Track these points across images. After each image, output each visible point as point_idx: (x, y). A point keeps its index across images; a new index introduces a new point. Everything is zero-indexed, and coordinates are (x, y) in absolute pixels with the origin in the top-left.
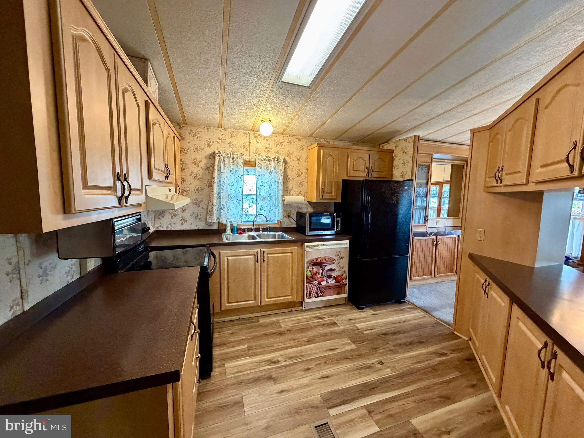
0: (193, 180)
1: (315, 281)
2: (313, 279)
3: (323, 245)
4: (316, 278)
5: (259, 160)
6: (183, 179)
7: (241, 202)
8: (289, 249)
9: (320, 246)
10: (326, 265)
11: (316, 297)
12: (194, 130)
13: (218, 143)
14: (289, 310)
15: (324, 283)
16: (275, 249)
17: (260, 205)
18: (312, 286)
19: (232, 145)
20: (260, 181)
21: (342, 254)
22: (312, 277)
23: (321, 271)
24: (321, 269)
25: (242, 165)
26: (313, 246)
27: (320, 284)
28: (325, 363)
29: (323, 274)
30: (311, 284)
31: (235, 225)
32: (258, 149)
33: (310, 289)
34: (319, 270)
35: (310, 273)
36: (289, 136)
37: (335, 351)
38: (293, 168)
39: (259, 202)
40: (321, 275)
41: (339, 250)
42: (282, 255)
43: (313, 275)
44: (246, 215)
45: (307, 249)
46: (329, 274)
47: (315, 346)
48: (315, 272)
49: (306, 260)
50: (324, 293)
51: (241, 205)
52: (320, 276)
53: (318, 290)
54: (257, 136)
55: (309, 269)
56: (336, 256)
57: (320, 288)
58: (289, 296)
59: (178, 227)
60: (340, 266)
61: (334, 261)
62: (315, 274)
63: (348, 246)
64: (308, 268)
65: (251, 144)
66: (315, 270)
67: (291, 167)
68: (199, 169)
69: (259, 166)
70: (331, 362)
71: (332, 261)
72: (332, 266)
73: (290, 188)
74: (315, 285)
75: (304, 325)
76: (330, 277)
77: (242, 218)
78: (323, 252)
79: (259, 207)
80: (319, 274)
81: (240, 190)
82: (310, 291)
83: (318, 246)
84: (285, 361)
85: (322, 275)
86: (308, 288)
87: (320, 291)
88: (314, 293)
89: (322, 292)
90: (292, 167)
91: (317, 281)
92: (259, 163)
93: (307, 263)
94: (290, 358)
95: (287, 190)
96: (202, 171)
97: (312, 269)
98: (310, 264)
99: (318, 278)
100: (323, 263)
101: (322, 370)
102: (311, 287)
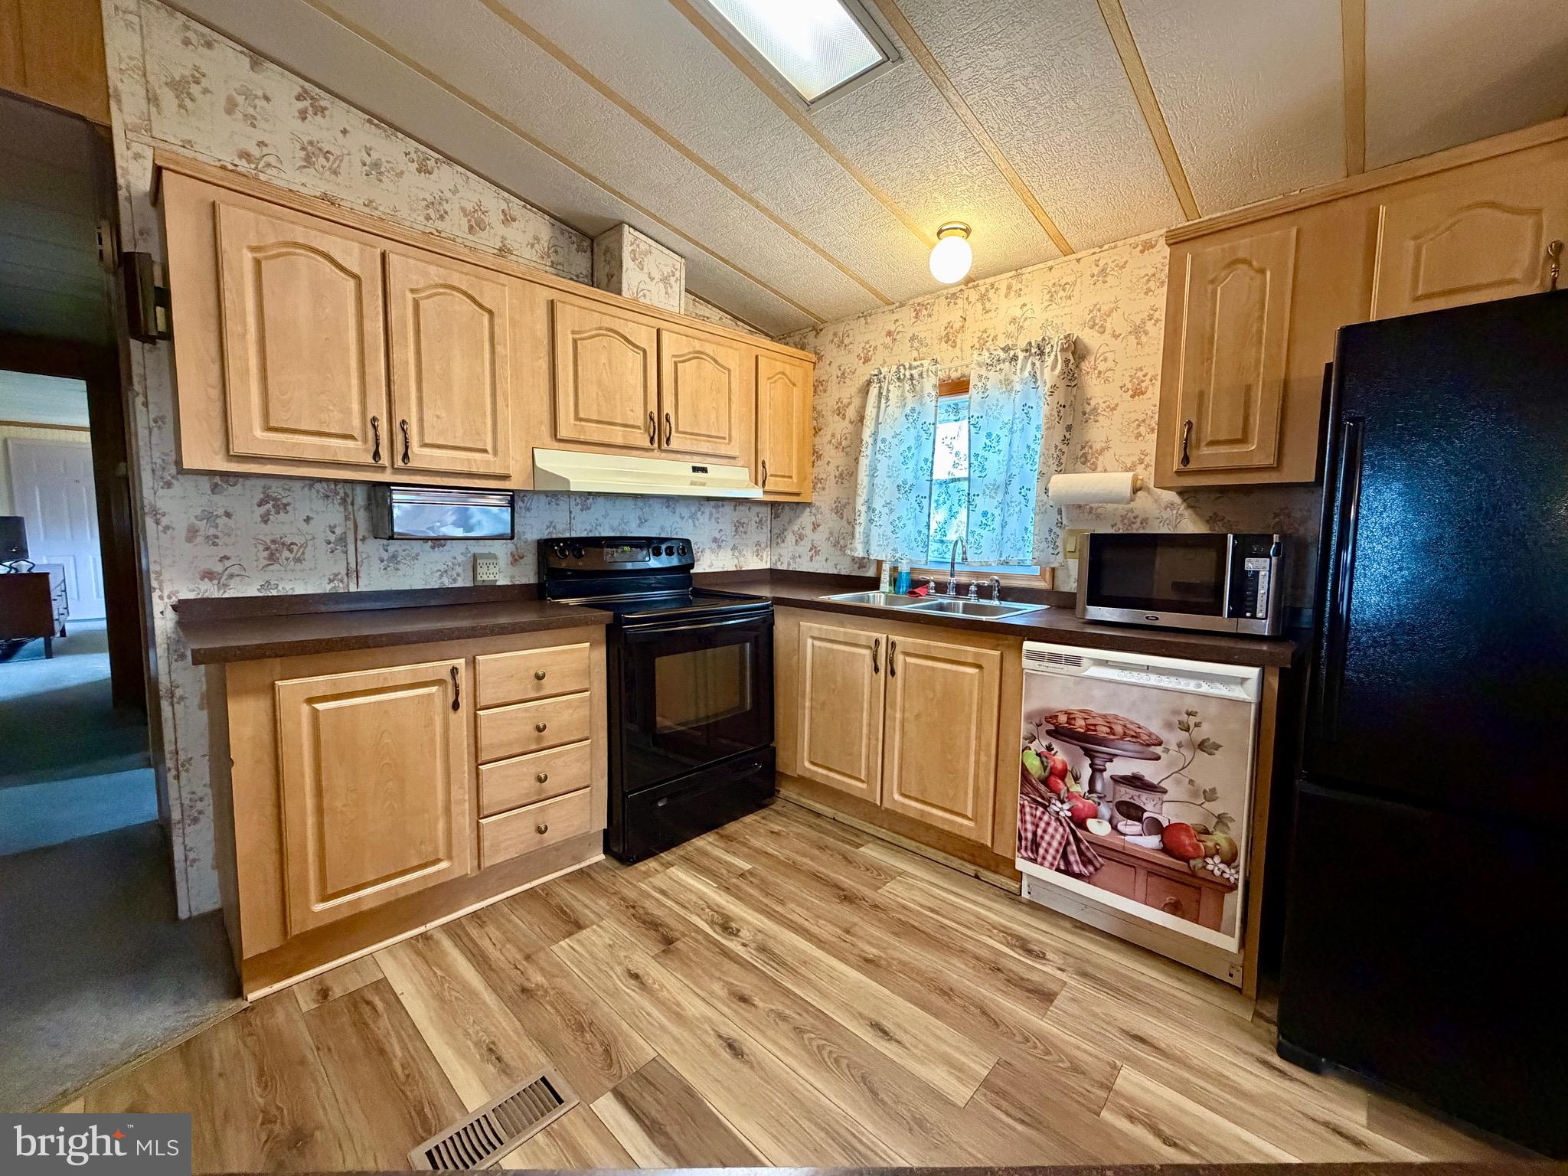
0: (833, 452)
1: (1058, 804)
2: (1052, 791)
3: (1107, 661)
4: (1063, 793)
5: (981, 367)
6: (817, 452)
7: (925, 502)
8: (970, 651)
9: (1085, 662)
10: (1116, 755)
11: (1058, 870)
12: (841, 328)
13: (886, 347)
14: (970, 869)
15: (1099, 828)
16: (926, 642)
17: (979, 510)
18: (1046, 818)
19: (916, 344)
20: (983, 433)
21: (1205, 726)
22: (1045, 781)
23: (1086, 773)
24: (1088, 761)
25: (934, 393)
26: (1054, 658)
27: (1079, 821)
28: (799, 1031)
29: (1099, 786)
30: (1041, 809)
31: (904, 568)
32: (988, 333)
33: (1037, 826)
34: (1077, 762)
35: (1037, 762)
36: (1097, 250)
37: (884, 1043)
38: (1113, 364)
39: (978, 501)
40: (1087, 788)
41: (1191, 704)
42: (948, 666)
43: (1052, 773)
44: (942, 542)
45: (1027, 663)
46: (1126, 798)
47: (861, 981)
48: (1059, 766)
49: (1027, 707)
50: (1096, 869)
51: (925, 511)
52: (1082, 788)
53: (1068, 843)
54: (987, 291)
55: (1034, 746)
56: (1169, 725)
57: (1078, 840)
58: (965, 816)
59: (805, 566)
60: (1191, 782)
61: (1158, 750)
62: (1062, 774)
63: (1248, 693)
64: (1032, 738)
65: (967, 324)
66: (1061, 755)
67: (1102, 366)
68: (846, 423)
69: (980, 384)
70: (815, 1043)
71: (1148, 746)
72: (1147, 770)
73: (1097, 446)
74: (1058, 819)
75: (943, 926)
76: (1132, 811)
77: (927, 551)
78: (1098, 693)
79: (976, 517)
80: (1076, 779)
81: (925, 467)
82: (1035, 834)
83: (1075, 661)
84: (744, 945)
85: (1092, 790)
86: (1028, 818)
87: (1081, 853)
88: (1052, 851)
89: (1091, 862)
90: (1110, 364)
91: (1066, 806)
92: (980, 376)
93: (1029, 718)
94: (762, 949)
95: (1085, 455)
96: (849, 426)
97: (1049, 748)
98: (1038, 725)
99: (1071, 796)
100: (1101, 742)
101: (763, 1032)
102: (1041, 819)
